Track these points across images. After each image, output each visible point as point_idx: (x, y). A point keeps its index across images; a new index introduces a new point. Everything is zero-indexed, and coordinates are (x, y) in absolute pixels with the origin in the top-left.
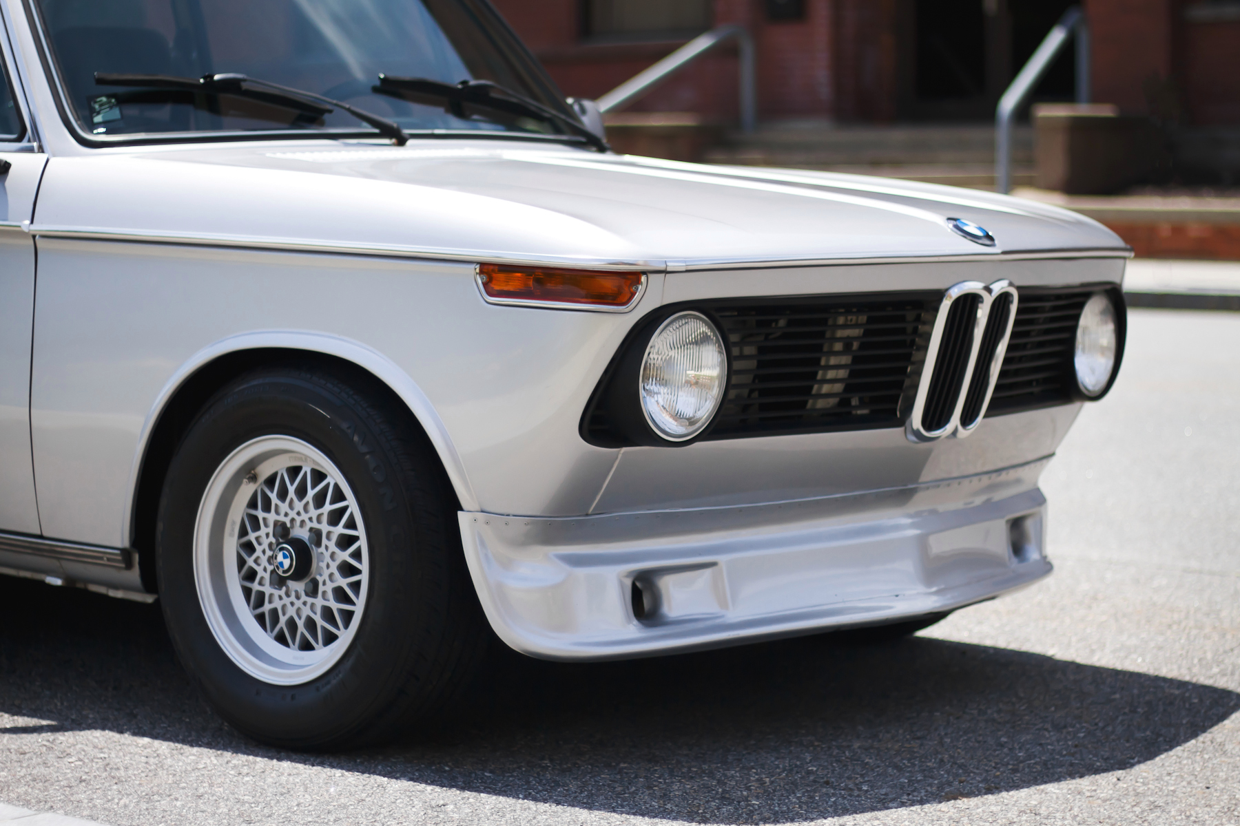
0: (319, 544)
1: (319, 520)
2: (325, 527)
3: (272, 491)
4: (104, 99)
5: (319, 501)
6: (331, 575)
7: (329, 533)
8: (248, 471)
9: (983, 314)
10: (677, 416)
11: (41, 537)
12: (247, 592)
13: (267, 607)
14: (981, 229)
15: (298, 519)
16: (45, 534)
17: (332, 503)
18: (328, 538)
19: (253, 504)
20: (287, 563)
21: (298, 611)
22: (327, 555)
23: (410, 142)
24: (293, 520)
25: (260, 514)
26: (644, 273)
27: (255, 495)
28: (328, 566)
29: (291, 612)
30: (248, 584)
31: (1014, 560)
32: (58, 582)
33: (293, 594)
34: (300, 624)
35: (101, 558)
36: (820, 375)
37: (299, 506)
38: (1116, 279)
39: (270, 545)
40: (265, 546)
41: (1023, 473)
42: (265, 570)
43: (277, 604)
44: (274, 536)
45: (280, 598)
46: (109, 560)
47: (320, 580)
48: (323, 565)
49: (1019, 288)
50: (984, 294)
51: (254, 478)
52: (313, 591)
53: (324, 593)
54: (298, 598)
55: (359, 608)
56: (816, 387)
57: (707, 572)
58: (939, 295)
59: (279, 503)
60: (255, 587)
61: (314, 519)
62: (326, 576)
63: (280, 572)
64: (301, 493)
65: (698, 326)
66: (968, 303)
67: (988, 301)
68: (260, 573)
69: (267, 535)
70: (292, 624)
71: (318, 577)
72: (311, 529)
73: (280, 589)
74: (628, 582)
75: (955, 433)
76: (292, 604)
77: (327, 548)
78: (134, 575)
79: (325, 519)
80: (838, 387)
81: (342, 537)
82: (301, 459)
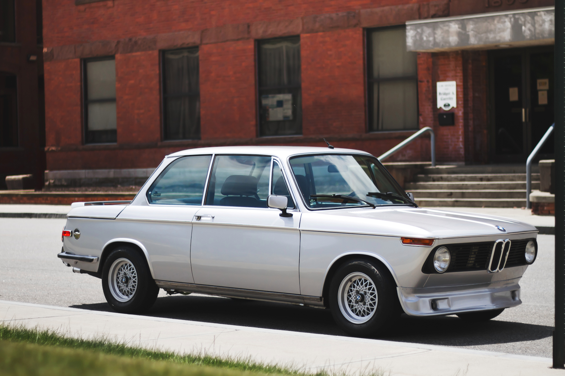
0: (366, 295)
1: (366, 290)
2: (367, 291)
3: (355, 284)
4: (312, 200)
5: (366, 286)
6: (369, 301)
7: (368, 292)
8: (350, 280)
9: (503, 246)
10: (441, 268)
11: (300, 295)
12: (349, 305)
13: (354, 308)
14: (503, 228)
15: (361, 289)
16: (301, 294)
17: (369, 286)
18: (368, 293)
19: (351, 286)
20: (359, 298)
21: (361, 309)
22: (368, 297)
23: (377, 207)
24: (360, 290)
25: (352, 289)
26: (435, 239)
27: (351, 285)
28: (368, 299)
29: (360, 309)
30: (350, 303)
31: (512, 300)
32: (303, 305)
33: (360, 305)
34: (362, 311)
35: (315, 299)
36: (469, 259)
37: (361, 287)
38: (535, 237)
39: (355, 295)
40: (354, 295)
41: (515, 281)
42: (354, 300)
43: (356, 307)
44: (356, 293)
45: (357, 306)
46: (317, 299)
47: (366, 302)
48: (367, 299)
49: (511, 240)
50: (503, 242)
51: (351, 281)
52: (365, 304)
53: (367, 305)
54: (361, 306)
55: (375, 307)
56: (468, 262)
57: (446, 300)
58: (494, 242)
59: (357, 286)
60: (352, 304)
61: (365, 289)
62: (367, 301)
63: (358, 300)
64: (362, 284)
65: (445, 250)
66: (500, 244)
67: (504, 243)
68: (353, 301)
69: (354, 293)
70: (360, 311)
71: (366, 301)
72: (364, 291)
73: (357, 304)
74: (431, 301)
75: (498, 271)
76: (360, 307)
77: (368, 295)
78: (322, 303)
79: (367, 289)
80: (473, 262)
81: (371, 293)
82: (362, 277)
